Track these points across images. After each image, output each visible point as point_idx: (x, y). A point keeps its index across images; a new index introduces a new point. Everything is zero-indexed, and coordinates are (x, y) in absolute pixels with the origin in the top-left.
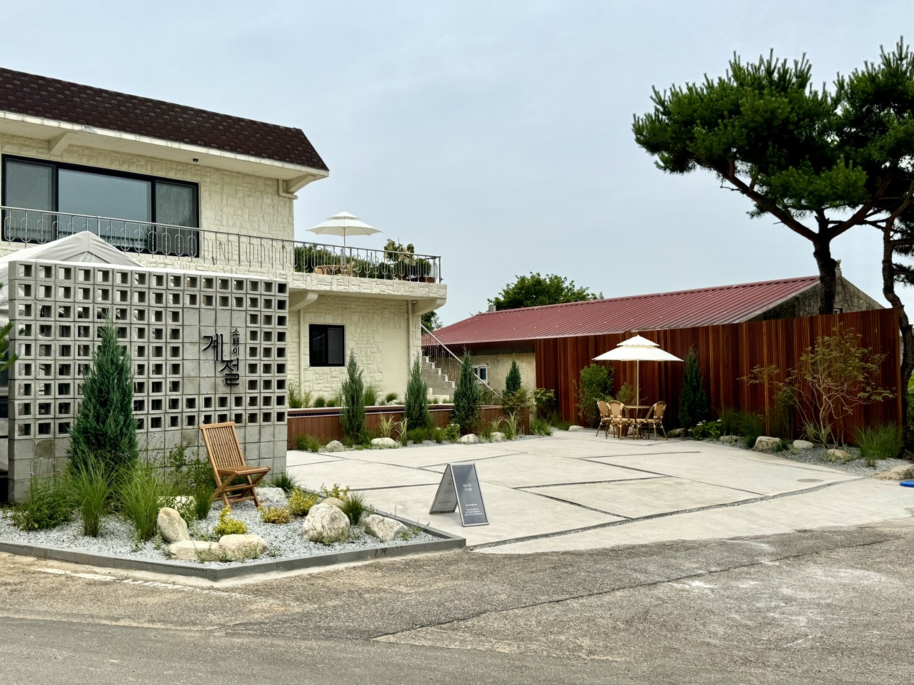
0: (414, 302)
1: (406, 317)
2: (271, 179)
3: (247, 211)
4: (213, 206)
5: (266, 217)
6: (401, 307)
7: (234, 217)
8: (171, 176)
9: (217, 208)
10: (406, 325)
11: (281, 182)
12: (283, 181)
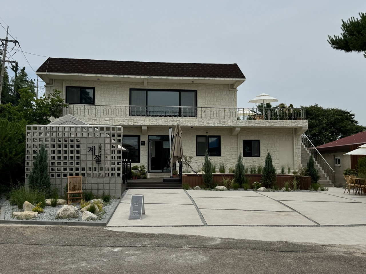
0: (295, 129)
1: (292, 136)
2: (226, 84)
3: (216, 98)
4: (202, 98)
5: (224, 99)
6: (289, 132)
7: (210, 101)
8: (186, 88)
9: (204, 98)
10: (292, 139)
11: (230, 85)
12: (231, 84)
